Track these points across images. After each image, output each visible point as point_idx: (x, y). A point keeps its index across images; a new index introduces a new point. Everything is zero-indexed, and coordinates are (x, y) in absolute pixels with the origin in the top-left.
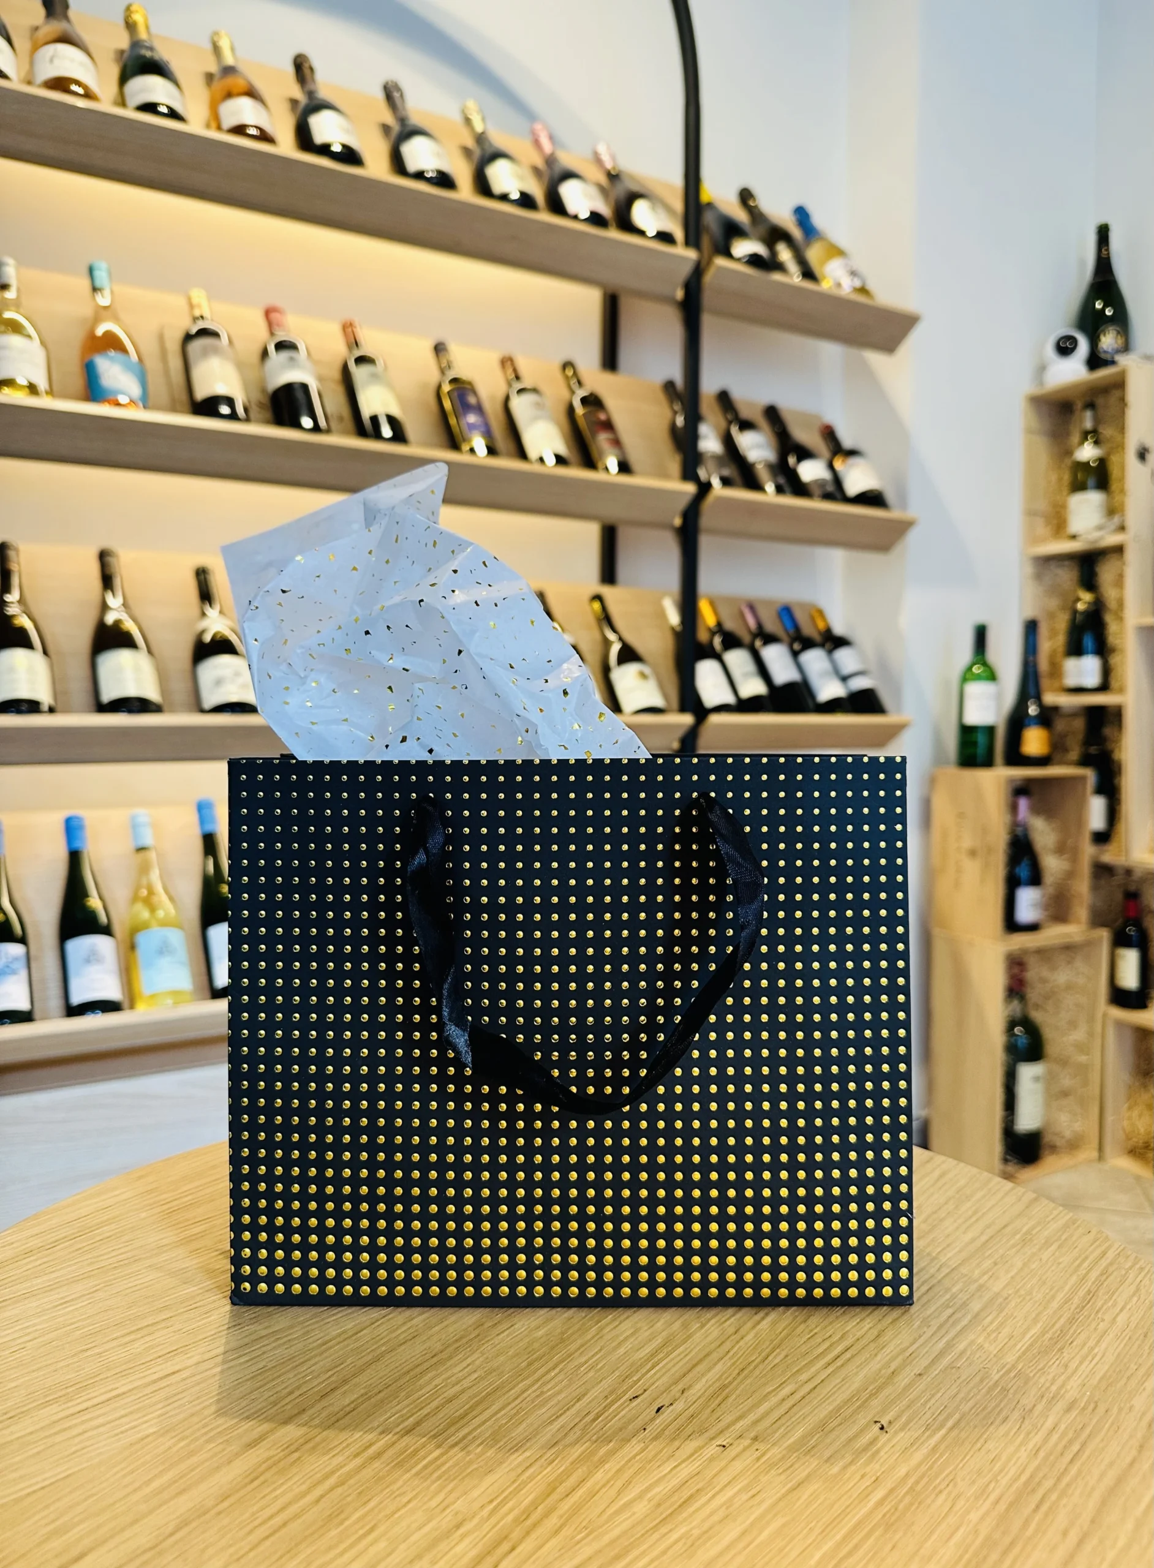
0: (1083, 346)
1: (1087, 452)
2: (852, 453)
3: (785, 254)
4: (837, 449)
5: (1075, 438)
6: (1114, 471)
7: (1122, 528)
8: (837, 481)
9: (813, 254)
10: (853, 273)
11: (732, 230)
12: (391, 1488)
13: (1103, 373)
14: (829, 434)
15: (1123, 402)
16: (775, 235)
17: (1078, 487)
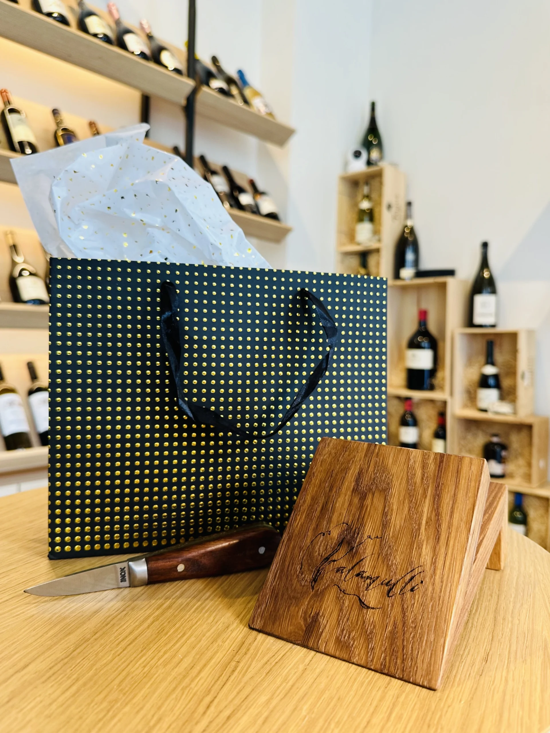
0: (364, 156)
1: (365, 205)
2: (262, 193)
3: (234, 91)
4: (256, 191)
5: (360, 197)
6: (376, 215)
7: (379, 240)
8: (257, 206)
9: (247, 92)
10: (266, 106)
11: (209, 76)
12: (184, 618)
13: (373, 169)
14: (252, 184)
15: (381, 183)
16: (230, 81)
17: (361, 220)
